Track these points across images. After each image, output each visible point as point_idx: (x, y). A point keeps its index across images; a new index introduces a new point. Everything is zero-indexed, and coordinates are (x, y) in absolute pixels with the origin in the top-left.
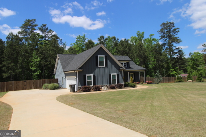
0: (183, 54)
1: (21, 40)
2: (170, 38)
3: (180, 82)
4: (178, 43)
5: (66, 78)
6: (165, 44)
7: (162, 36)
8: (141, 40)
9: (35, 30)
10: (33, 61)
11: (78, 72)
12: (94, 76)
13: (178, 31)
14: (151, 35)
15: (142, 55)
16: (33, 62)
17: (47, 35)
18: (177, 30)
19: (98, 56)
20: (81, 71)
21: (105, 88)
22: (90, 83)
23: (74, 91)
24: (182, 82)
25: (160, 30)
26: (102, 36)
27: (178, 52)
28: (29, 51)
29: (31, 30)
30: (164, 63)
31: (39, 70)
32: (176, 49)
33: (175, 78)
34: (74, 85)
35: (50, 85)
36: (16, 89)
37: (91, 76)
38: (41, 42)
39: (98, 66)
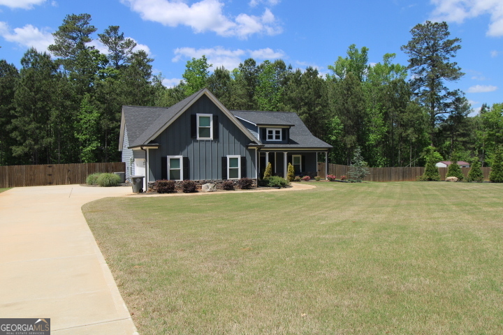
0: (466, 108)
1: (54, 66)
2: (433, 66)
3: (430, 180)
4: (455, 78)
5: (135, 162)
6: (421, 80)
7: (412, 60)
8: (359, 69)
9: (89, 41)
10: (81, 119)
11: (149, 149)
12: (186, 161)
13: (459, 47)
14: (387, 57)
15: (351, 108)
16: (82, 121)
17: (120, 54)
18: (456, 44)
19: (196, 116)
20: (157, 148)
21: (208, 187)
22: (175, 175)
23: (141, 191)
24: (434, 180)
25: (406, 45)
26: (251, 60)
27: (454, 103)
28: (73, 93)
29: (78, 41)
30: (409, 132)
31: (95, 140)
32: (449, 93)
33: (421, 170)
34: (141, 178)
35: (102, 176)
36: (31, 182)
37: (179, 159)
38: (103, 73)
39: (196, 138)
